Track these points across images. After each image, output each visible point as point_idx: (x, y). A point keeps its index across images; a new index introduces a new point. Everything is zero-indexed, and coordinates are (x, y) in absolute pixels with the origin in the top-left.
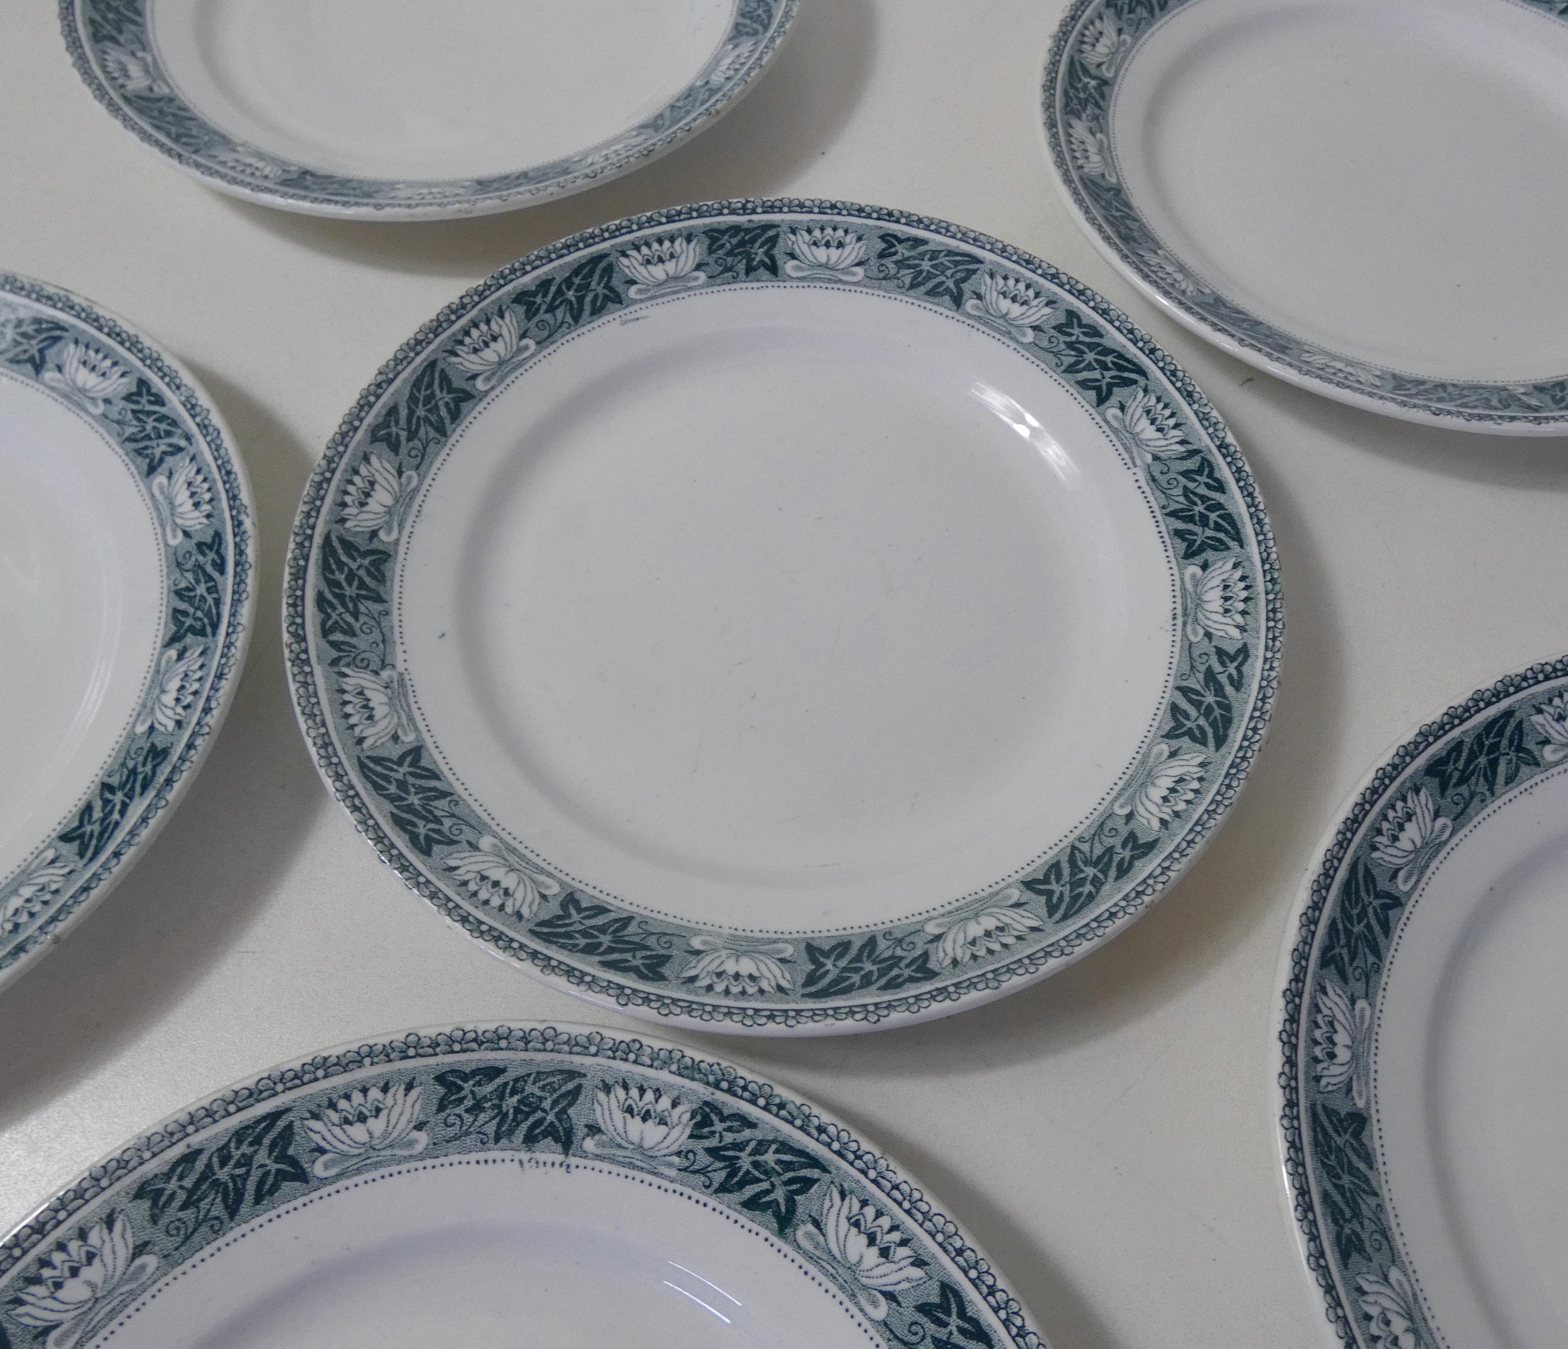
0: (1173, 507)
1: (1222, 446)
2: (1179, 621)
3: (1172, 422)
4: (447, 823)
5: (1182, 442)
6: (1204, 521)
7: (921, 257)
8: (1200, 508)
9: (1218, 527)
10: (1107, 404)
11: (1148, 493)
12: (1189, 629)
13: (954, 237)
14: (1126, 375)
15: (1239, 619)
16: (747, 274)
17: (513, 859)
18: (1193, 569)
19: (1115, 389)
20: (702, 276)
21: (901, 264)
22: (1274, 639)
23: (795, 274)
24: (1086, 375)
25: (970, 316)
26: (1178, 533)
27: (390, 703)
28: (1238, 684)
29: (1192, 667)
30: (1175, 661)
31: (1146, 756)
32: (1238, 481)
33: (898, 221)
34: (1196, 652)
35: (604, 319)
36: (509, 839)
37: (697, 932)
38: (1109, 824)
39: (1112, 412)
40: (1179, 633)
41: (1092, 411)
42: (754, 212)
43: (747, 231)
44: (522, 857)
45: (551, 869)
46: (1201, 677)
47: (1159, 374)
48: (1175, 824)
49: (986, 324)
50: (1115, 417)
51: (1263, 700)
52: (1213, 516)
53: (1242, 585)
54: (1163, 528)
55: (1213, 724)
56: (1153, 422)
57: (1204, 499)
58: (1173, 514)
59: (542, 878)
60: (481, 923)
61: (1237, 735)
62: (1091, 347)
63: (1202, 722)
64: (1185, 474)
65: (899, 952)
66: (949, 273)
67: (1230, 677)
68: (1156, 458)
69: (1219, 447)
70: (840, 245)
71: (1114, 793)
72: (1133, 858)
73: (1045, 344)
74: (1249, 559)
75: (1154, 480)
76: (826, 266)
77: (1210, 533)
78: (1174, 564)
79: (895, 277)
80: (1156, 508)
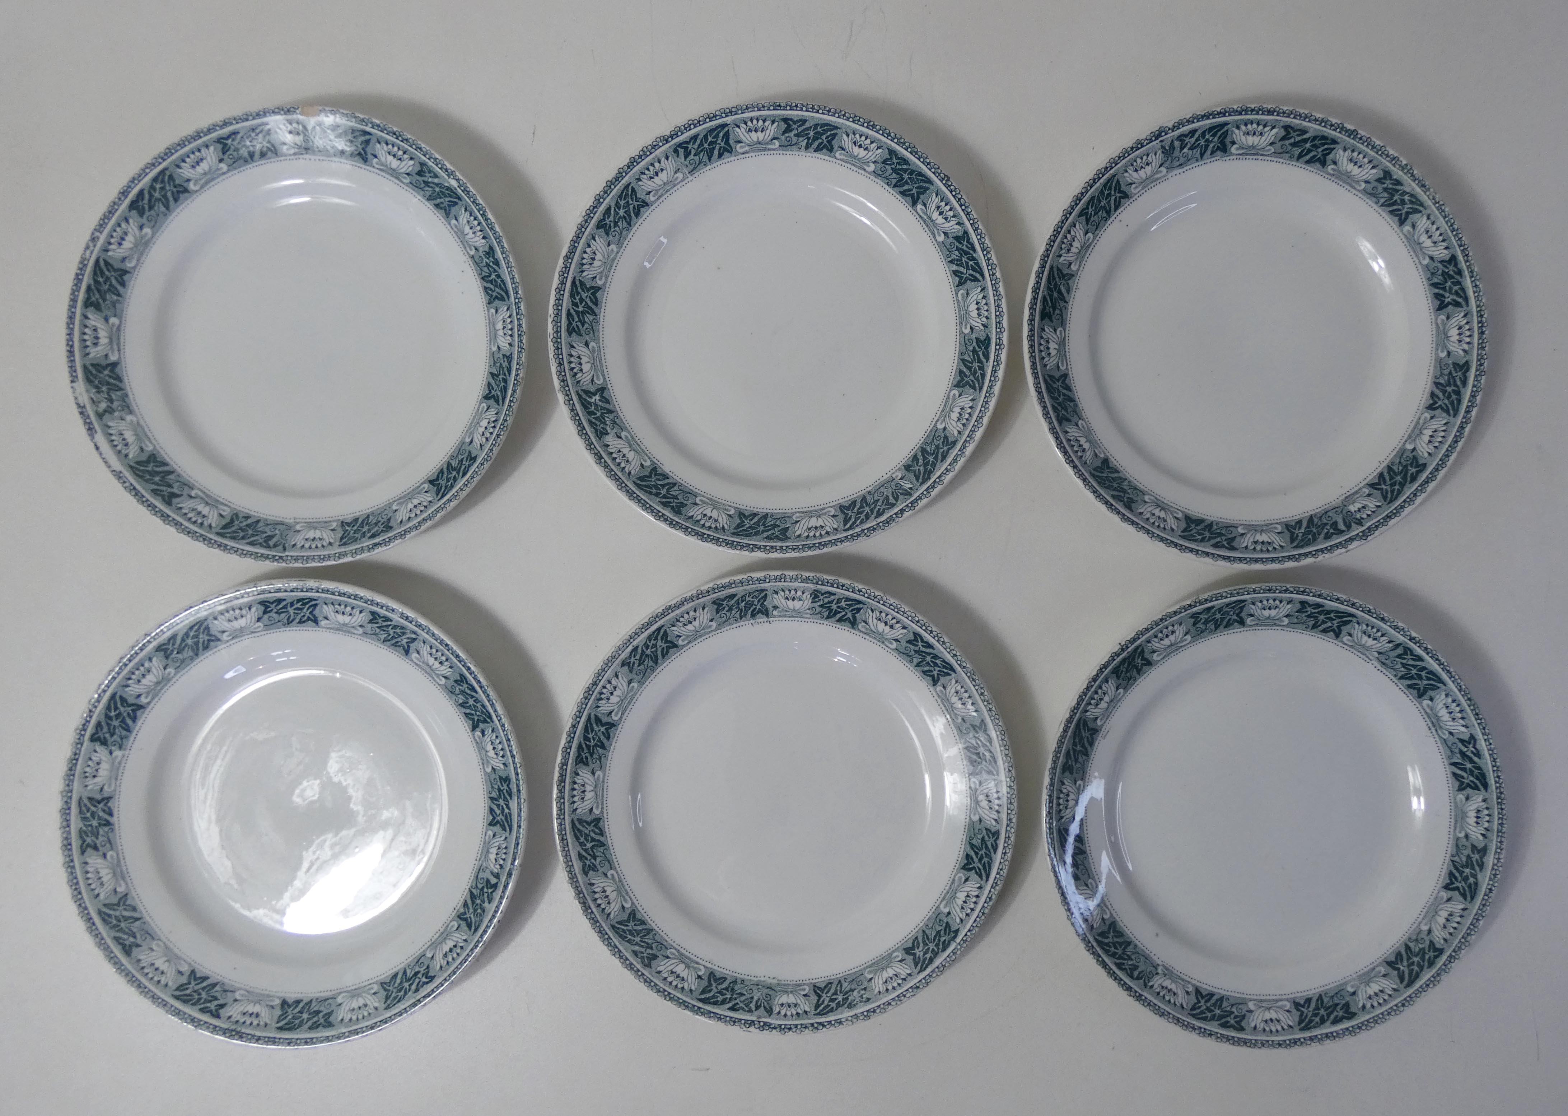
0: (1400, 675)
1: (1411, 639)
2: (1433, 729)
3: (1379, 634)
4: (1234, 1010)
5: (1389, 642)
6: (1420, 677)
7: (1214, 613)
8: (1414, 671)
9: (1428, 679)
10: (1341, 636)
11: (1384, 671)
12: (1440, 732)
13: (1227, 597)
14: (1344, 619)
15: (1461, 721)
16: (1139, 674)
17: (1265, 1004)
18: (1426, 702)
19: (1342, 628)
20: (1121, 690)
21: (1206, 622)
22: (1484, 728)
23: (1159, 658)
24: (1324, 626)
25: (1251, 626)
26: (1409, 686)
27: (1173, 982)
28: (1478, 754)
29: (1452, 752)
30: (1442, 750)
31: (1456, 803)
32: (1428, 654)
33: (1195, 606)
34: (1450, 744)
35: (1097, 744)
36: (1255, 997)
37: (1346, 984)
38: (1460, 844)
39: (1346, 639)
40: (1436, 736)
41: (1335, 641)
42: (1128, 648)
43: (1129, 657)
44: (1265, 1001)
45: (1277, 997)
46: (1458, 755)
47: (1363, 614)
48: (1489, 834)
49: (1261, 625)
50: (1349, 640)
51: (1494, 760)
52: (1423, 674)
53: (1454, 704)
54: (1401, 686)
55: (1477, 778)
56: (1369, 636)
57: (1414, 666)
58: (1402, 678)
59: (1280, 1003)
60: (1285, 1041)
61: (1491, 780)
62: (1320, 613)
63: (1471, 778)
64: (1399, 656)
65: (1421, 946)
66: (1231, 613)
67: (1472, 752)
68: (1379, 653)
69: (1410, 640)
70: (1173, 632)
71: (1452, 827)
72: (1481, 858)
73: (1295, 621)
74: (1451, 690)
75: (1384, 664)
76: (1172, 645)
77: (1426, 682)
78: (1415, 702)
79: (1206, 629)
80: (1392, 677)
